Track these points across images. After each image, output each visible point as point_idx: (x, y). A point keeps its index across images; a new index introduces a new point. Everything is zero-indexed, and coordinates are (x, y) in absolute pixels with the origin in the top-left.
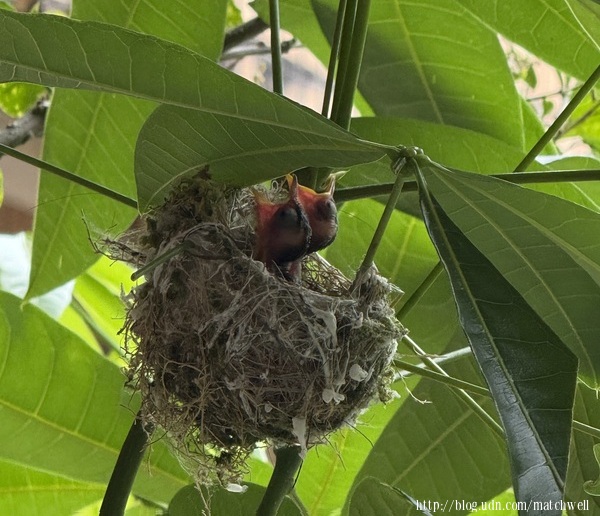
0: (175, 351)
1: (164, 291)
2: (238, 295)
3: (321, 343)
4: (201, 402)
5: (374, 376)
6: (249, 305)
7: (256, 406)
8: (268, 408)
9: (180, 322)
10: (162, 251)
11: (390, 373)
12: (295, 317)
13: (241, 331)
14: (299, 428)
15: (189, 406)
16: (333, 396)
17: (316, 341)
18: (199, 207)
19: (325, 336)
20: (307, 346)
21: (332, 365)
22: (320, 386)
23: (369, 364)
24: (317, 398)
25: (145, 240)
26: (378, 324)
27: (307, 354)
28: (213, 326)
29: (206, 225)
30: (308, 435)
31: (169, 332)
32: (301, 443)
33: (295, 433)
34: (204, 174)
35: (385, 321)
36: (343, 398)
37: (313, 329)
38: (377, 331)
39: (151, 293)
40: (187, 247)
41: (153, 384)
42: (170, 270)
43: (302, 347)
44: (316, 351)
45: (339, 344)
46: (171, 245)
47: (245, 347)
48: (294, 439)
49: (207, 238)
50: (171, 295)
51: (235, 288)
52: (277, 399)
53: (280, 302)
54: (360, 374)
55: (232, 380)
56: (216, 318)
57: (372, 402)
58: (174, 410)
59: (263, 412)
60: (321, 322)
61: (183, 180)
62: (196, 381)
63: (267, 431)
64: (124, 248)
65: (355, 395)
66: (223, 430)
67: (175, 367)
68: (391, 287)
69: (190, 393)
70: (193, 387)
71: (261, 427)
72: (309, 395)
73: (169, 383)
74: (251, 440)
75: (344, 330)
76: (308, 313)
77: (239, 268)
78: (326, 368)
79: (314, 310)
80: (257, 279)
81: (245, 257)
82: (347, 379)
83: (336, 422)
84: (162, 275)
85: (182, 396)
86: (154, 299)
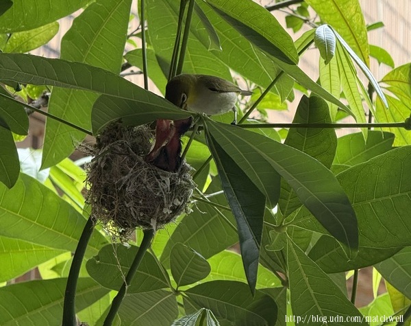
0: (106, 191)
1: (102, 166)
2: (132, 169)
3: (164, 190)
4: (115, 210)
5: (184, 203)
6: (136, 174)
7: (137, 213)
8: (141, 215)
9: (108, 179)
10: (102, 151)
11: (190, 202)
12: (153, 179)
13: (132, 184)
14: (153, 223)
15: (110, 212)
16: (167, 211)
17: (161, 189)
18: (117, 134)
19: (165, 187)
20: (158, 191)
21: (167, 198)
22: (162, 207)
23: (182, 198)
24: (161, 211)
25: (95, 146)
26: (186, 183)
27: (158, 194)
28: (121, 182)
29: (120, 141)
30: (157, 225)
31: (103, 183)
32: (154, 228)
33: (151, 224)
34: (120, 121)
35: (188, 182)
36: (171, 212)
37: (160, 184)
38: (186, 186)
39: (97, 167)
40: (112, 150)
41: (96, 202)
42: (105, 159)
43: (156, 191)
44: (161, 193)
45: (171, 190)
46: (106, 149)
47: (134, 190)
48: (151, 226)
49: (120, 146)
50: (105, 168)
51: (131, 167)
52: (145, 211)
53: (148, 173)
54: (177, 202)
55: (127, 203)
56: (123, 178)
57: (182, 213)
58: (104, 213)
59: (139, 216)
60: (164, 182)
61: (112, 123)
62: (114, 203)
63: (141, 223)
64: (87, 149)
65: (176, 210)
66: (123, 221)
67: (105, 197)
68: (191, 168)
69: (111, 207)
70: (112, 205)
71: (138, 221)
72: (158, 210)
73: (102, 202)
74: (134, 226)
75: (173, 185)
76: (159, 178)
77: (132, 159)
78: (165, 200)
79: (161, 177)
80: (140, 164)
81: (135, 155)
82: (173, 204)
83: (168, 221)
84: (102, 160)
85: (107, 208)
86: (98, 169)
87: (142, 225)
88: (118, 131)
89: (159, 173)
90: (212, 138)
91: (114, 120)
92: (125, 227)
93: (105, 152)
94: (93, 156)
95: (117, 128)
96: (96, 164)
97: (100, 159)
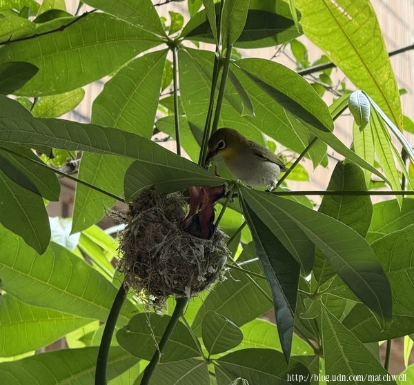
0: (139, 258)
1: (136, 234)
2: (166, 237)
3: (198, 257)
4: (149, 278)
5: (218, 270)
6: (170, 241)
7: (171, 281)
8: (176, 282)
9: (141, 247)
10: (136, 219)
11: (224, 269)
12: (187, 247)
13: (166, 251)
14: (188, 291)
15: (144, 280)
16: (201, 279)
17: (196, 256)
18: (151, 201)
19: (199, 255)
20: (192, 258)
21: (202, 266)
22: (197, 275)
23: (216, 266)
24: (195, 279)
25: (128, 213)
26: (220, 250)
28: (155, 249)
29: (153, 208)
30: (191, 293)
31: (137, 251)
32: (188, 296)
33: (185, 292)
34: (153, 188)
35: (223, 249)
36: (205, 279)
37: (194, 252)
38: (220, 253)
39: (130, 235)
40: (146, 217)
41: (129, 271)
42: (138, 226)
43: (190, 259)
44: (196, 261)
45: (205, 258)
46: (139, 216)
47: (167, 258)
48: (185, 294)
49: (154, 214)
50: (138, 236)
51: (164, 234)
52: (179, 279)
53: (182, 241)
54: (212, 270)
55: (161, 270)
56: (156, 246)
57: (216, 280)
58: (137, 281)
59: (174, 284)
60: (198, 249)
61: (145, 190)
62: (147, 271)
63: (175, 291)
64: (119, 216)
65: (210, 278)
66: (157, 290)
67: (139, 265)
68: (225, 235)
69: (144, 275)
70: (146, 273)
71: (172, 290)
72: (192, 277)
73: (136, 271)
74: (168, 294)
75: (207, 253)
76: (193, 245)
77: (166, 226)
78: (199, 267)
79: (195, 244)
80: (173, 231)
81: (169, 222)
82: (207, 272)
83: (202, 288)
84: (135, 227)
85: (140, 276)
86: (131, 237)
87: (175, 292)
88: (151, 199)
89: (193, 241)
90: (247, 205)
91: (147, 187)
92: (158, 295)
93: (138, 219)
94: (126, 224)
95: (150, 195)
96: (129, 232)
97: (133, 227)
